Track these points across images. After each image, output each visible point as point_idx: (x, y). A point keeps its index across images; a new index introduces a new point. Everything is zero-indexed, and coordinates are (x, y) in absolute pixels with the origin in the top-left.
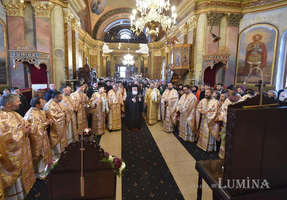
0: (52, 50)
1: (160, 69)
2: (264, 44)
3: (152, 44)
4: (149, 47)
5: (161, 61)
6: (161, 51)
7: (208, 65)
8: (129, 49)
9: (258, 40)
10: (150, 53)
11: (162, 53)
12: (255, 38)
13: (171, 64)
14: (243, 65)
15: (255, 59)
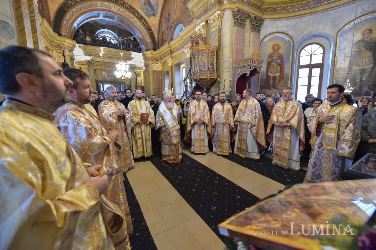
1: (162, 88)
2: (282, 55)
3: (149, 54)
4: (145, 58)
5: (163, 77)
6: (162, 64)
7: (243, 71)
8: (122, 54)
9: (276, 51)
10: (147, 66)
11: (163, 66)
12: (274, 48)
13: (195, 73)
14: (265, 77)
15: (274, 71)
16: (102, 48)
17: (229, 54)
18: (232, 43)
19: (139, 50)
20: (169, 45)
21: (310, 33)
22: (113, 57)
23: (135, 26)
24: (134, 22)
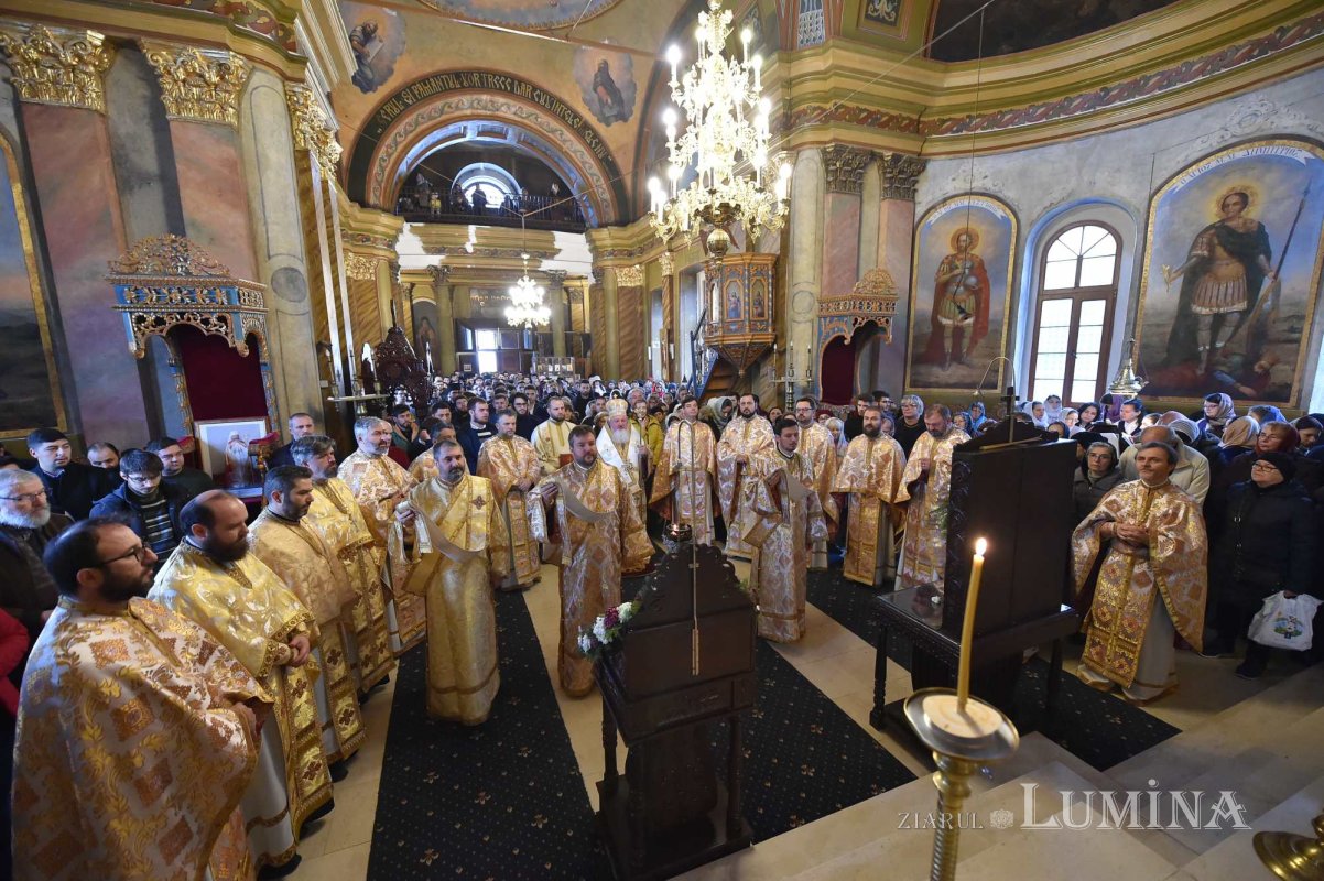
0: (260, 268)
1: (642, 341)
2: (981, 263)
3: (606, 236)
4: (596, 251)
5: (646, 307)
6: (643, 267)
7: (836, 330)
8: (526, 256)
9: (966, 249)
10: (598, 273)
11: (647, 273)
12: (958, 240)
13: (712, 326)
14: (928, 329)
16: (472, 228)
17: (811, 272)
18: (819, 241)
19: (576, 224)
21: (1069, 195)
22: (503, 252)
23: (565, 153)
24: (565, 141)
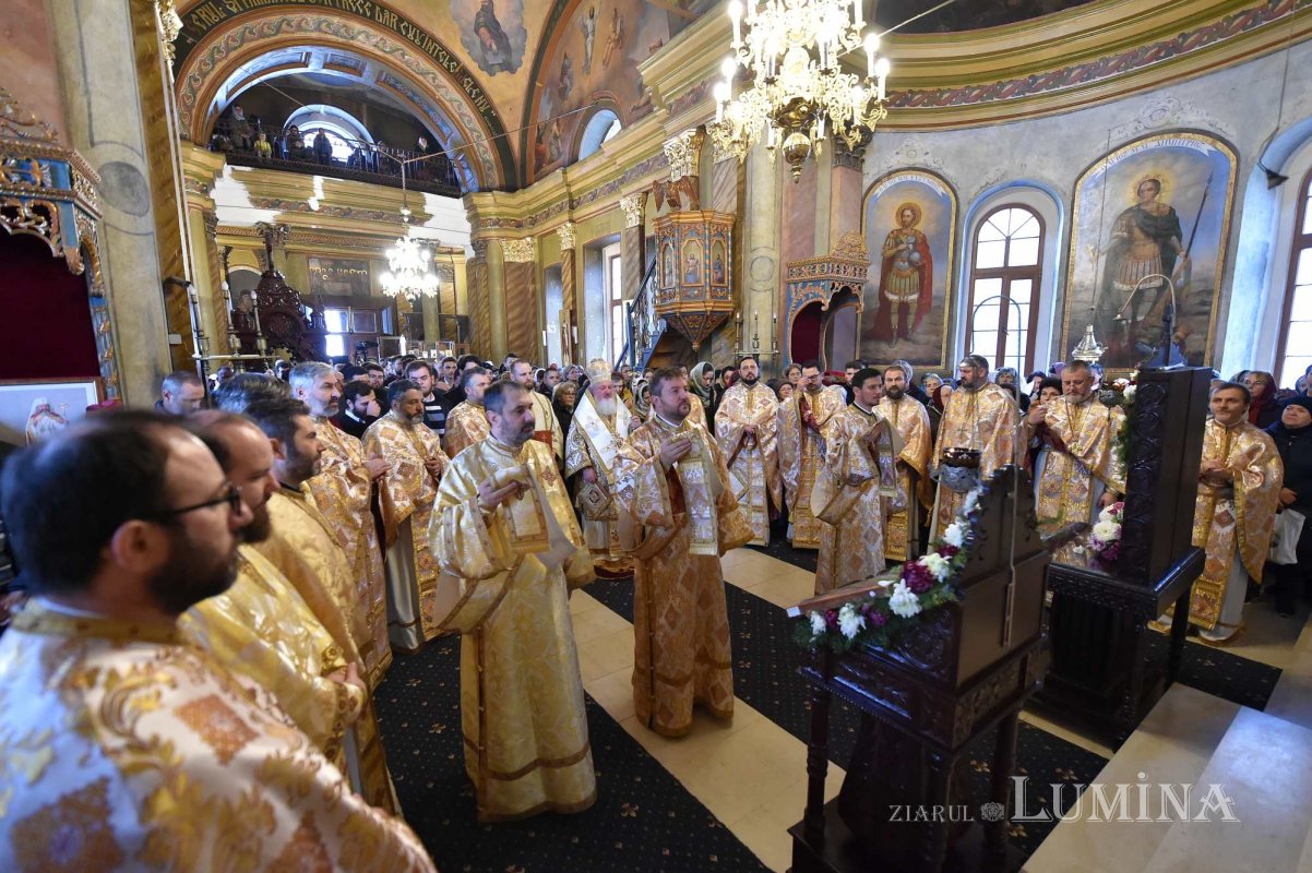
1: (535, 325)
2: (925, 239)
3: (489, 203)
4: (476, 219)
5: (538, 286)
6: (536, 241)
7: (811, 295)
8: (406, 212)
10: (480, 245)
11: (541, 246)
12: (902, 215)
13: (665, 293)
14: (876, 304)
15: (903, 286)
16: (318, 180)
17: (771, 237)
18: (779, 204)
19: (451, 188)
20: (565, 179)
21: (1003, 175)
22: (359, 212)
23: (439, 101)
24: (438, 87)
